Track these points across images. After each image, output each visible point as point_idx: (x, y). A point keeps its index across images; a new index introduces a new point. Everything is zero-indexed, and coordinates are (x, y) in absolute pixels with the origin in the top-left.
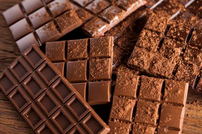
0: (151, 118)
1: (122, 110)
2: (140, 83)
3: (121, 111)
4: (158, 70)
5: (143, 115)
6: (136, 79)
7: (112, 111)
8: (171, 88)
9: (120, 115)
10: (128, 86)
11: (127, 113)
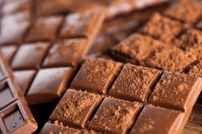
0: (117, 124)
1: (72, 107)
2: (119, 72)
3: (70, 107)
4: (160, 62)
5: (105, 117)
6: (115, 66)
7: (57, 108)
8: (169, 81)
9: (67, 114)
10: (97, 73)
11: (80, 113)
